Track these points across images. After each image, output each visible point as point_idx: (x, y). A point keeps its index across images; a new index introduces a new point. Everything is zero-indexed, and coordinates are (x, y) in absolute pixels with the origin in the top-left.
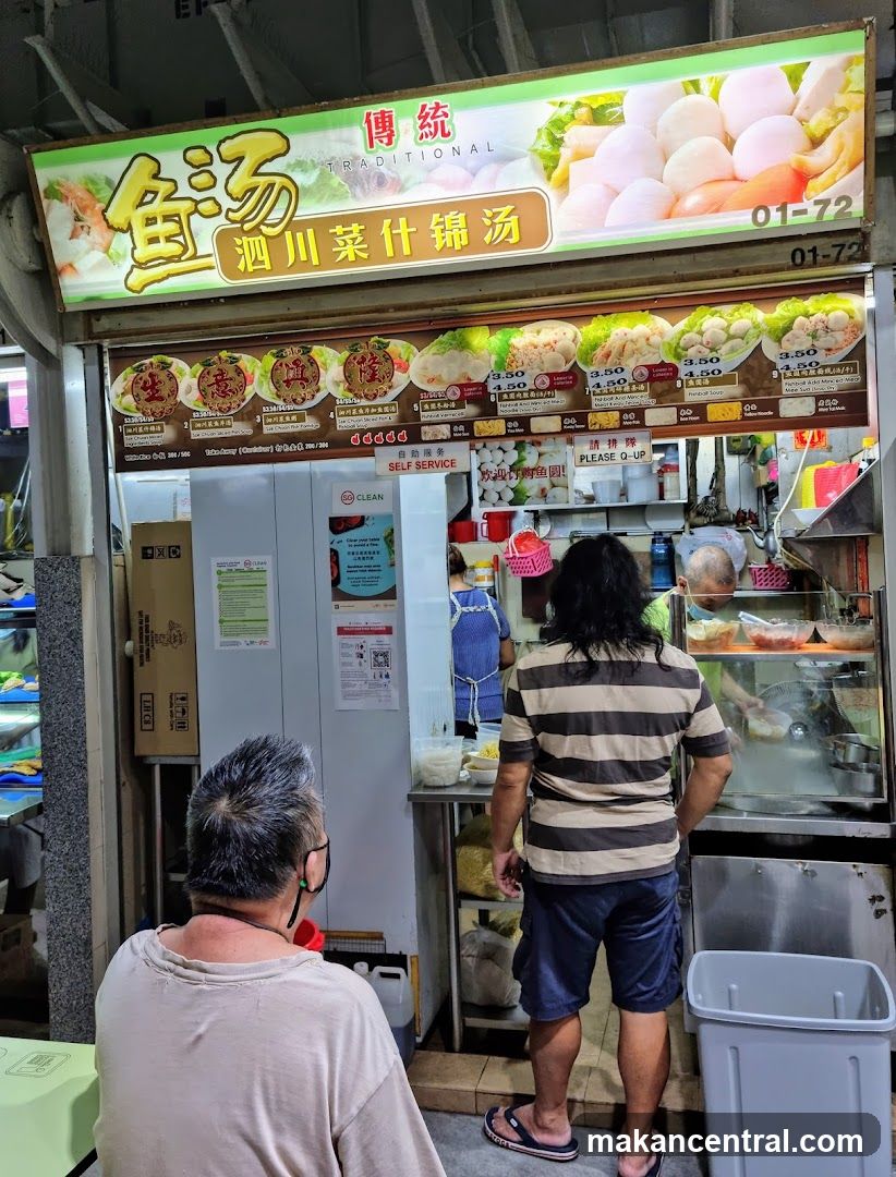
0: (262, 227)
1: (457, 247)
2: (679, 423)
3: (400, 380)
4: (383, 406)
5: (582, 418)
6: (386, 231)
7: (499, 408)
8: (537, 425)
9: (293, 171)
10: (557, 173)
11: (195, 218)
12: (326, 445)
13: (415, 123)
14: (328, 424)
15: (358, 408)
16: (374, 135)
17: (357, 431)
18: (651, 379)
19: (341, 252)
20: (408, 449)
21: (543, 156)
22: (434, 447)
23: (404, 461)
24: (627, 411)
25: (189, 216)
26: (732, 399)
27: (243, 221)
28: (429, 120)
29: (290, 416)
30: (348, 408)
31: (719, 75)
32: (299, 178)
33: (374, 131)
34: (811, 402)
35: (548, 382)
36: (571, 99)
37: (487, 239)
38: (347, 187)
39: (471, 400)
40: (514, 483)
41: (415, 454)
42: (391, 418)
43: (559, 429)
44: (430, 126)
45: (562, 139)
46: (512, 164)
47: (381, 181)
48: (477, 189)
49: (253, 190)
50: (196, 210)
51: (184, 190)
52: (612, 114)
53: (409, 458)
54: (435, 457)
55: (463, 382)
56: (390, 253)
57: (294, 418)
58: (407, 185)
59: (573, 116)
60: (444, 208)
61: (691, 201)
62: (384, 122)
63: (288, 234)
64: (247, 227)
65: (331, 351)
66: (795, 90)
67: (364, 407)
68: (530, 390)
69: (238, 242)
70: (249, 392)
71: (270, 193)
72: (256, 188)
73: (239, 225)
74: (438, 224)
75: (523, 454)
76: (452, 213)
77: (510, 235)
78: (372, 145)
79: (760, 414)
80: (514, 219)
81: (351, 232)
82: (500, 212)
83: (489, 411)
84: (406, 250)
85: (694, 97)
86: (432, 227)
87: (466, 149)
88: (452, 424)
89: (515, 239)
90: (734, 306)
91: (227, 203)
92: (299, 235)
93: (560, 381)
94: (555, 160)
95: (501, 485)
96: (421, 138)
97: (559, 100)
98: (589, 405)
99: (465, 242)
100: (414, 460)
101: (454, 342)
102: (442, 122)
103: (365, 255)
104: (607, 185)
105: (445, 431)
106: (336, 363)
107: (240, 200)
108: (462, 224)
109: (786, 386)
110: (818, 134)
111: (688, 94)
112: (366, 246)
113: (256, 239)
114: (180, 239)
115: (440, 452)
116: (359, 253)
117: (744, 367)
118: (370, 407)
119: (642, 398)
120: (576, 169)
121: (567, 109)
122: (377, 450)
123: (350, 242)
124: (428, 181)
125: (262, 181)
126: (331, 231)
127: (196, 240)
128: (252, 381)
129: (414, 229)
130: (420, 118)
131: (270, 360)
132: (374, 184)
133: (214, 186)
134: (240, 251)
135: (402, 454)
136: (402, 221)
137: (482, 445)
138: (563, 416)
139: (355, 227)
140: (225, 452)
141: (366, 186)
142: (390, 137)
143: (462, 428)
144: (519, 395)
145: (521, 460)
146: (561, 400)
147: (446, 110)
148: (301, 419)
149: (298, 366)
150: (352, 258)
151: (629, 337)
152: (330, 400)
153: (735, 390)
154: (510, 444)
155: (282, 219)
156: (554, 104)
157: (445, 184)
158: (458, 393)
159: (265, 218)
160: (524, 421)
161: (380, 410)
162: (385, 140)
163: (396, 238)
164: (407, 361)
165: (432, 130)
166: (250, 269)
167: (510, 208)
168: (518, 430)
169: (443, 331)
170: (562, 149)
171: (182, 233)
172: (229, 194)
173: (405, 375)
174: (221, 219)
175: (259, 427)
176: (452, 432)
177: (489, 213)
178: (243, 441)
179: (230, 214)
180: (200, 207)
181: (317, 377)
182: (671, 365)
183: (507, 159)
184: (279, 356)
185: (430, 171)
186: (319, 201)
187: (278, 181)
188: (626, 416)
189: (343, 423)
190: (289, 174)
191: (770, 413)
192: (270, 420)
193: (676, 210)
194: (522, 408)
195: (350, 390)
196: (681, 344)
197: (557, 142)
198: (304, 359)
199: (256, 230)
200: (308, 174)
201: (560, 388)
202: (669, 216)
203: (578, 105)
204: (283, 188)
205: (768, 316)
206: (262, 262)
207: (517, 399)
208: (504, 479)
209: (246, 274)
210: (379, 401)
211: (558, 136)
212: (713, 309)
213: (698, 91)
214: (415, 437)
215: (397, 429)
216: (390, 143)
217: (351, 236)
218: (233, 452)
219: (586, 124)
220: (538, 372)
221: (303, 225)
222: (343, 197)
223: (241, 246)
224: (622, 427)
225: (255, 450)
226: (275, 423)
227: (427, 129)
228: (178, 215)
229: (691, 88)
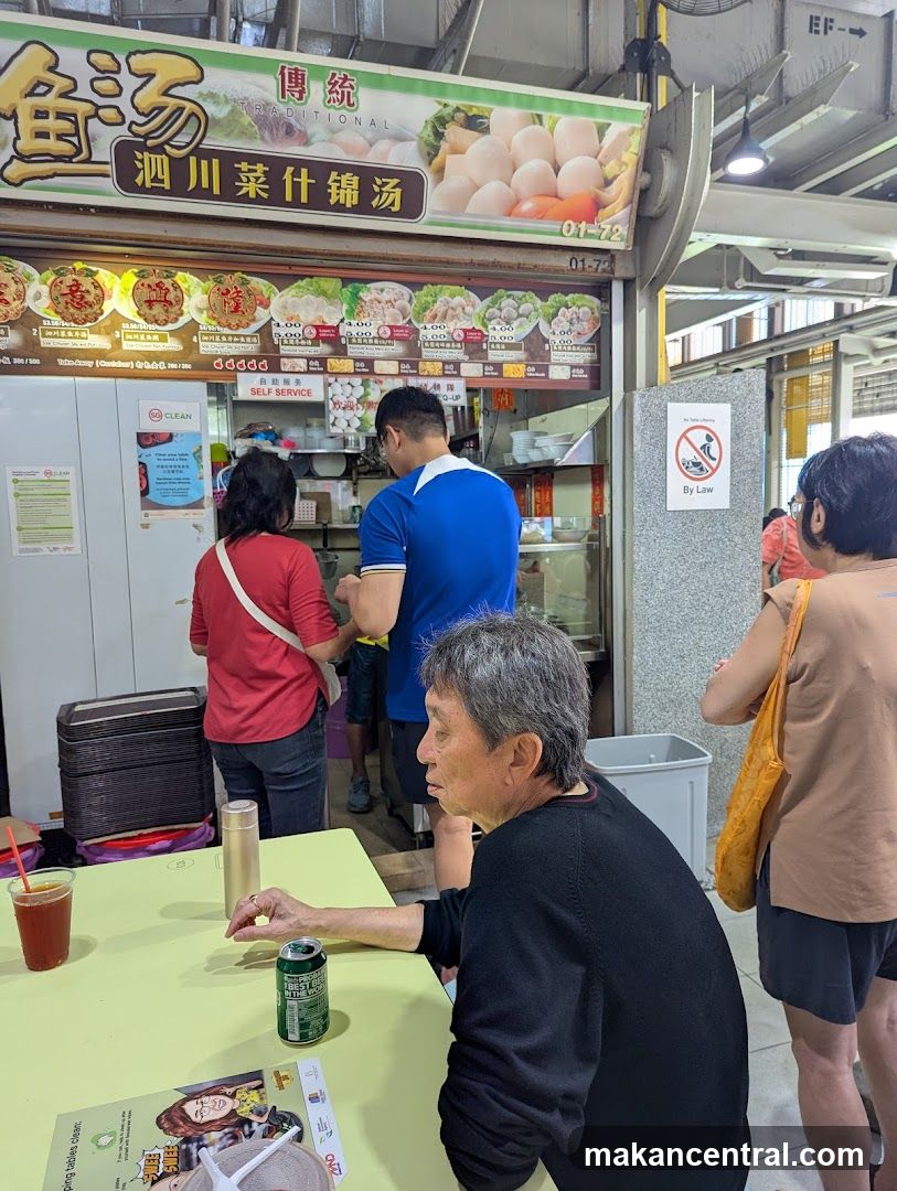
0: (167, 147)
1: (348, 205)
2: (484, 376)
3: (262, 315)
4: (245, 336)
5: (415, 365)
6: (288, 176)
7: (349, 350)
8: (379, 367)
9: (204, 100)
10: (436, 161)
11: (94, 123)
12: (189, 366)
13: (325, 87)
14: (191, 347)
15: (221, 335)
16: (287, 88)
17: (220, 356)
18: (466, 341)
19: (242, 187)
20: (269, 377)
21: (428, 144)
22: (292, 378)
23: (266, 388)
24: (448, 363)
25: (87, 118)
26: (520, 362)
27: (147, 136)
28: (337, 87)
29: (152, 335)
30: (211, 335)
31: (556, 115)
32: (210, 109)
33: (287, 84)
34: (568, 368)
35: (389, 333)
36: (453, 103)
37: (374, 203)
38: (256, 128)
39: (326, 340)
40: (360, 413)
41: (275, 382)
42: (252, 348)
43: (396, 372)
44: (338, 93)
45: (443, 133)
46: (402, 144)
47: (290, 130)
48: (371, 159)
49: (162, 109)
50: (96, 115)
51: (84, 91)
52: (482, 124)
53: (270, 386)
54: (292, 386)
55: (318, 323)
56: (289, 198)
57: (156, 337)
58: (312, 140)
59: (453, 117)
60: (342, 168)
61: (527, 206)
62: (297, 78)
63: (193, 160)
64: (150, 143)
65: (196, 279)
66: (600, 142)
67: (227, 336)
68: (374, 338)
69: (139, 155)
70: (108, 307)
71: (180, 115)
72: (165, 108)
73: (142, 140)
74: (335, 181)
75: (369, 390)
76: (348, 174)
77: (393, 204)
78: (283, 96)
79: (537, 375)
80: (398, 191)
81: (255, 171)
82: (387, 183)
83: (340, 351)
84: (304, 199)
85: (537, 127)
86: (329, 182)
87: (365, 122)
88: (309, 359)
89: (396, 208)
90: (523, 293)
91: (131, 115)
92: (204, 163)
93: (398, 333)
94: (437, 149)
95: (350, 414)
96: (329, 102)
97: (444, 101)
98: (420, 356)
99: (355, 202)
100: (274, 387)
101: (311, 288)
102: (349, 93)
103: (265, 195)
104: (471, 180)
105: (302, 364)
106: (199, 292)
107: (146, 116)
108: (355, 186)
109: (555, 356)
110: (610, 177)
111: (534, 123)
112: (267, 187)
113: (159, 157)
114: (75, 140)
115: (298, 382)
116: (259, 191)
117: (527, 339)
118: (233, 335)
119: (457, 354)
120: (451, 162)
121: (448, 110)
122: (239, 375)
123: (252, 179)
124: (330, 141)
125: (172, 103)
126: (236, 165)
127: (92, 144)
128: (111, 297)
129: (313, 181)
130: (330, 83)
131: (130, 278)
132: (282, 132)
133: (119, 95)
134: (139, 165)
135: (263, 381)
136: (304, 171)
137: (334, 379)
138: (400, 362)
139: (260, 167)
140: (80, 363)
141: (275, 132)
142: (301, 92)
143: (317, 363)
144: (365, 341)
145: (366, 394)
146: (398, 349)
147: (352, 83)
148: (163, 339)
149: (161, 288)
150: (252, 195)
151: (450, 305)
152: (193, 326)
153: (521, 355)
154: (357, 381)
155: (188, 144)
156: (440, 103)
157: (346, 148)
158: (314, 332)
159: (171, 139)
160: (369, 362)
161: (242, 339)
162: (297, 95)
163: (296, 187)
164: (269, 298)
165: (340, 97)
166: (148, 184)
167: (396, 181)
168: (364, 370)
169: (303, 277)
170: (442, 142)
171: (77, 134)
172: (134, 106)
173: (266, 311)
174: (123, 131)
175: (118, 343)
176: (308, 366)
177: (378, 181)
178: (101, 354)
179: (134, 127)
180: (101, 112)
181: (180, 301)
182: (480, 331)
183: (400, 138)
184: (140, 275)
185: (334, 133)
186: (228, 135)
187: (189, 106)
188: (447, 367)
189: (207, 348)
190: (200, 102)
191: (543, 375)
192: (130, 337)
193: (516, 211)
194: (367, 352)
195: (214, 319)
196: (487, 315)
197: (439, 136)
198: (167, 283)
199: (159, 149)
200: (221, 106)
201: (398, 339)
202: (509, 214)
203: (458, 109)
204: (193, 114)
205: (543, 303)
206: (162, 181)
207: (363, 344)
208: (352, 409)
209: (142, 190)
210: (241, 331)
211: (441, 130)
212: (509, 293)
213: (541, 124)
214: (275, 367)
215: (259, 358)
216: (301, 98)
217: (255, 174)
218: (90, 364)
219: (461, 126)
220: (381, 323)
221: (210, 154)
222: (252, 137)
223: (142, 161)
224: (444, 375)
225: (113, 364)
226: (135, 340)
227: (335, 95)
228: (75, 115)
229: (537, 120)
